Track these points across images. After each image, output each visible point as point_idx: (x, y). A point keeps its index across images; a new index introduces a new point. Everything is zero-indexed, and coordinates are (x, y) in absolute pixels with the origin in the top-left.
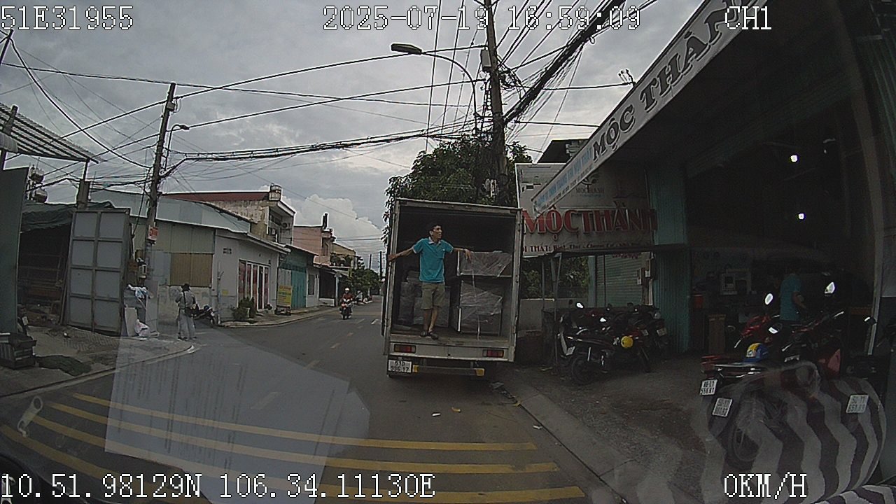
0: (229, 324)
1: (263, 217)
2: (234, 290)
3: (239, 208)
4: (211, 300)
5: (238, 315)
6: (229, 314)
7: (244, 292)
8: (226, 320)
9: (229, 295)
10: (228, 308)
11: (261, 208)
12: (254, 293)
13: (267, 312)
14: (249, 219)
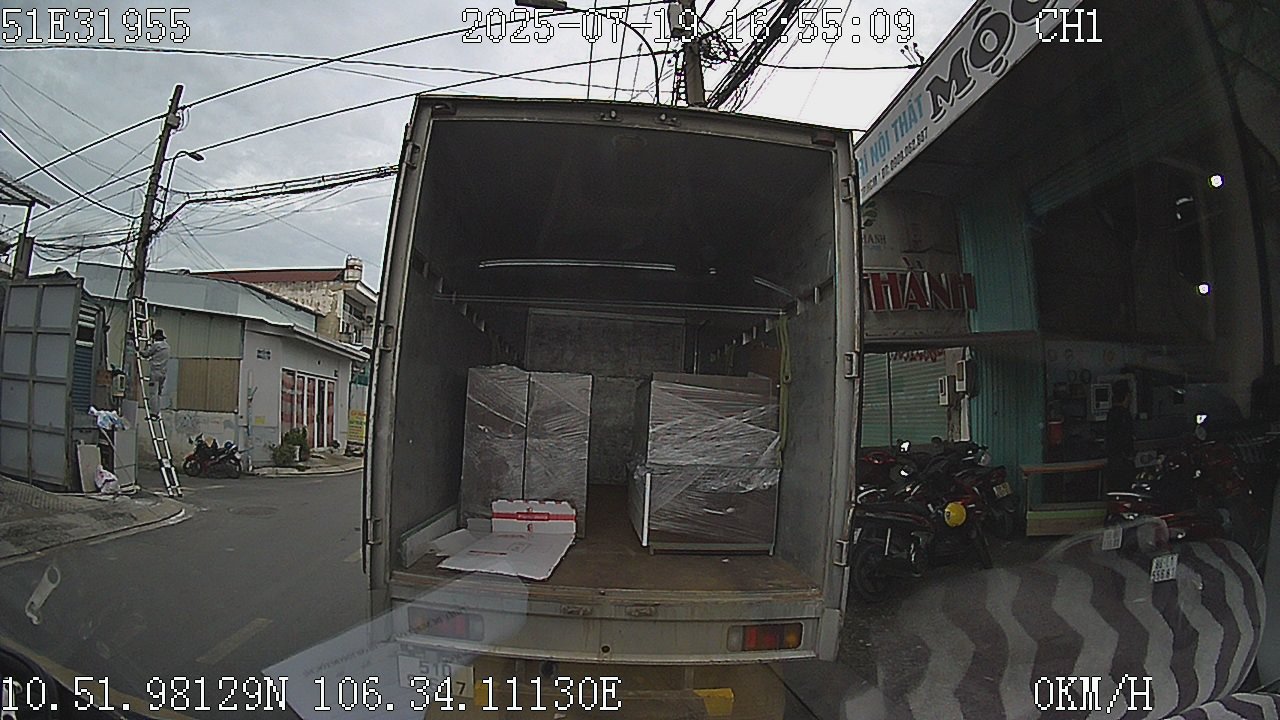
0: (265, 471)
1: (334, 306)
2: (275, 418)
3: (299, 292)
4: (237, 433)
5: (281, 458)
6: (267, 457)
7: (292, 421)
8: (260, 465)
9: (265, 425)
10: (265, 446)
11: (332, 293)
12: (310, 421)
13: (332, 452)
14: (312, 309)
